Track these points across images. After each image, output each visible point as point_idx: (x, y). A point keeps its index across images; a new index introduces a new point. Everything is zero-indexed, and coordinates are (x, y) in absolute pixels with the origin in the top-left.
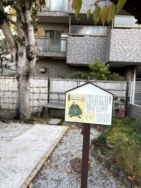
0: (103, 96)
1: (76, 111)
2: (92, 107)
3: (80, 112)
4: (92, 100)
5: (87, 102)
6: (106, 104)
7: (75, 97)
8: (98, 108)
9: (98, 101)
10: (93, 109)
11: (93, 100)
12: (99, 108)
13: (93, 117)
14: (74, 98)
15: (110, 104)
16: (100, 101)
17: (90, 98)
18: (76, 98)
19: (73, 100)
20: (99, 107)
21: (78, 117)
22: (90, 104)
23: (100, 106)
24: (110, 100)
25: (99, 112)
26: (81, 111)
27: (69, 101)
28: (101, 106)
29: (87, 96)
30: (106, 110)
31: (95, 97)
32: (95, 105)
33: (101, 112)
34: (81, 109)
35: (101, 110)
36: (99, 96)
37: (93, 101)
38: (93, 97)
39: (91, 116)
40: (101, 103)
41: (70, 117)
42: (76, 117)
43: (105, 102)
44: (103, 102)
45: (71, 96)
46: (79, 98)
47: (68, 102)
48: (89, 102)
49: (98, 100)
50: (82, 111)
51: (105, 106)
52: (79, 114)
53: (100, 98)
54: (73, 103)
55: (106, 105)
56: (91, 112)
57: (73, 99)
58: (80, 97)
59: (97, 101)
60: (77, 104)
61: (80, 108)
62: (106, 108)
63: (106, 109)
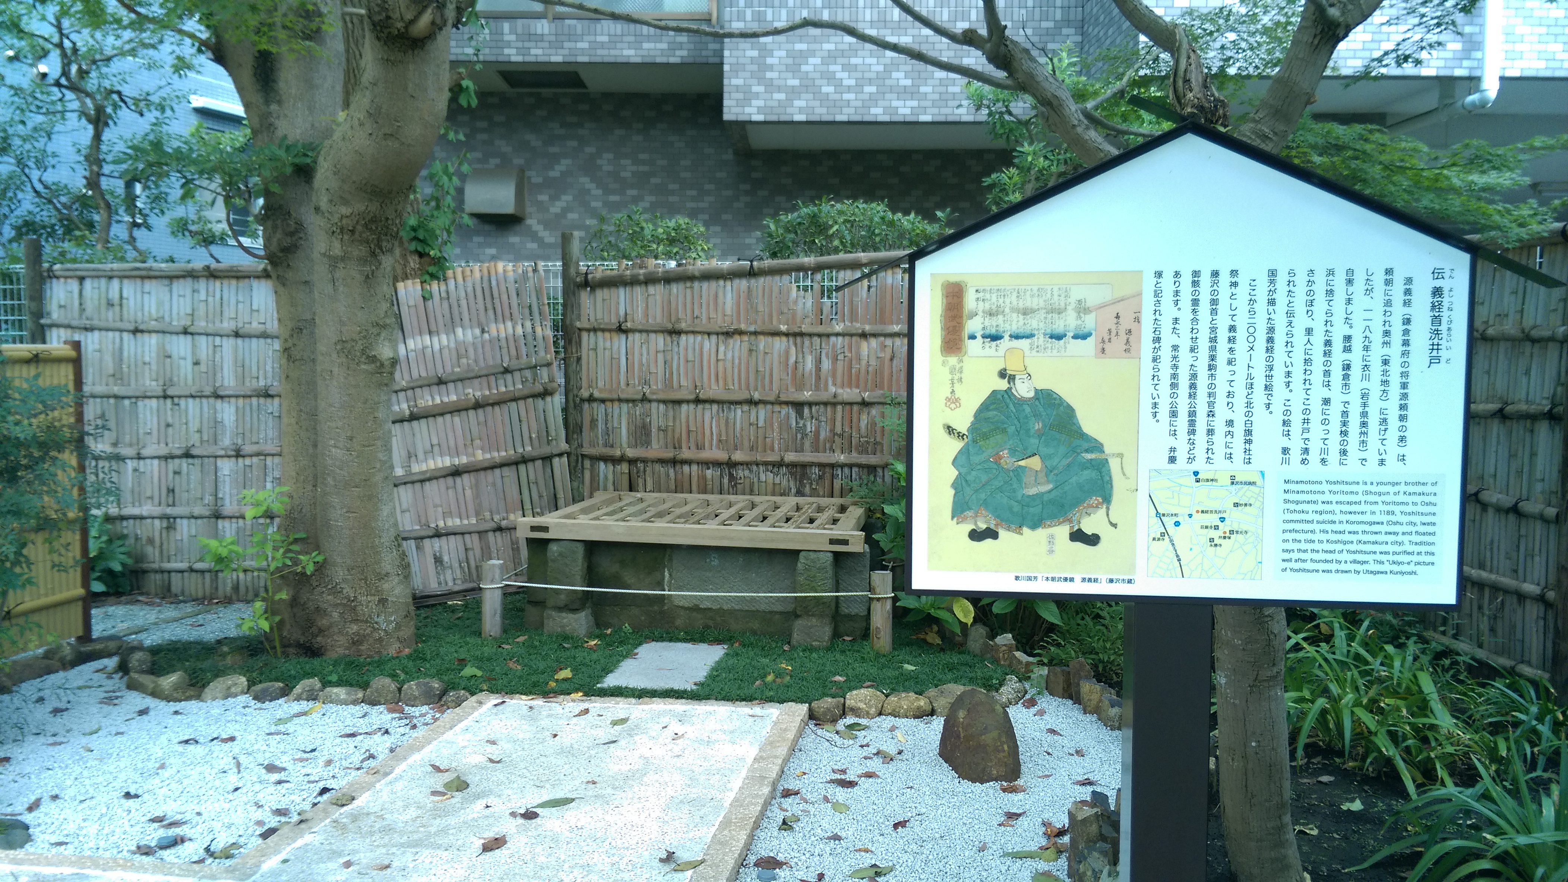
0: (1350, 272)
1: (1035, 463)
2: (1222, 412)
3: (1087, 474)
4: (1223, 335)
5: (1166, 353)
6: (1395, 369)
7: (1026, 312)
8: (1296, 419)
9: (1299, 339)
10: (1239, 429)
11: (1241, 334)
12: (1316, 417)
13: (1236, 519)
14: (1016, 323)
15: (1434, 360)
16: (1318, 339)
17: (1205, 307)
18: (1034, 323)
19: (1006, 343)
20: (1316, 406)
21: (1062, 532)
22: (1202, 382)
23: (1318, 392)
24: (1436, 320)
25: (1314, 456)
26: (1101, 467)
27: (953, 360)
28: (1336, 394)
29: (1167, 283)
30: (1393, 434)
31: (1262, 296)
32: (1260, 383)
33: (1334, 456)
34: (1097, 447)
35: (1335, 439)
36: (1301, 279)
37: (1241, 345)
38: (1243, 291)
39: (1214, 519)
40: (1338, 357)
41: (976, 536)
42: (1042, 533)
43: (1377, 337)
44: (1357, 344)
45: (970, 301)
46: (1069, 321)
47: (945, 374)
48: (1185, 357)
49: (1301, 322)
50: (1114, 465)
51: (1375, 388)
52: (1077, 503)
53: (1320, 306)
54: (1002, 374)
55: (1395, 380)
56: (1221, 468)
57: (995, 338)
58: (1082, 309)
59: (1280, 338)
60: (1042, 384)
61: (1082, 436)
62: (1393, 414)
63: (1394, 422)
